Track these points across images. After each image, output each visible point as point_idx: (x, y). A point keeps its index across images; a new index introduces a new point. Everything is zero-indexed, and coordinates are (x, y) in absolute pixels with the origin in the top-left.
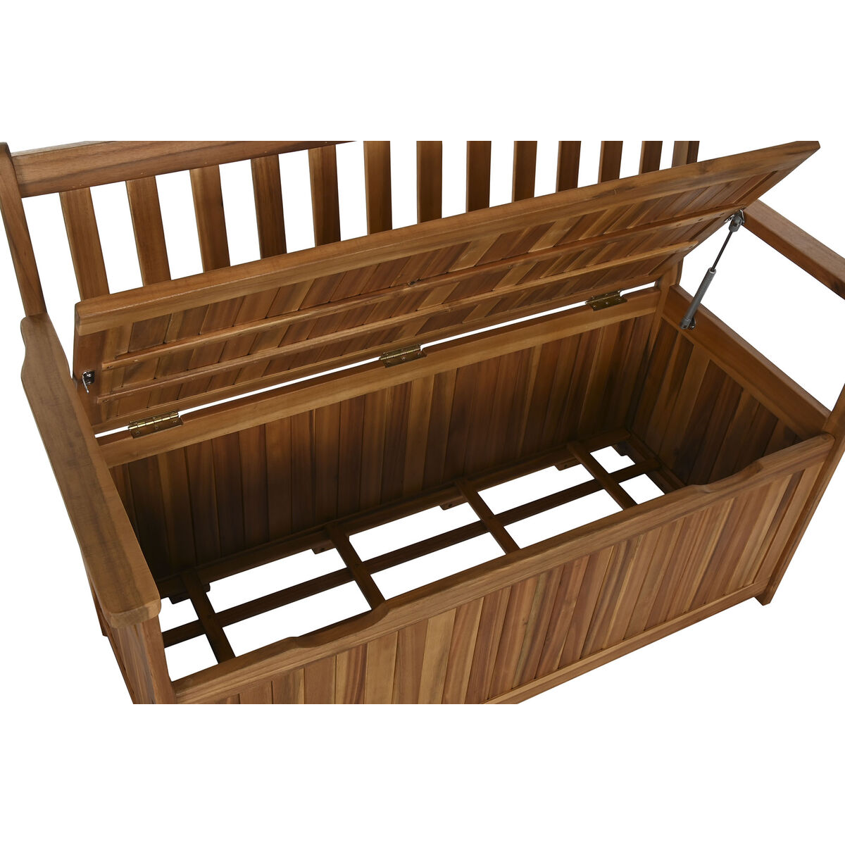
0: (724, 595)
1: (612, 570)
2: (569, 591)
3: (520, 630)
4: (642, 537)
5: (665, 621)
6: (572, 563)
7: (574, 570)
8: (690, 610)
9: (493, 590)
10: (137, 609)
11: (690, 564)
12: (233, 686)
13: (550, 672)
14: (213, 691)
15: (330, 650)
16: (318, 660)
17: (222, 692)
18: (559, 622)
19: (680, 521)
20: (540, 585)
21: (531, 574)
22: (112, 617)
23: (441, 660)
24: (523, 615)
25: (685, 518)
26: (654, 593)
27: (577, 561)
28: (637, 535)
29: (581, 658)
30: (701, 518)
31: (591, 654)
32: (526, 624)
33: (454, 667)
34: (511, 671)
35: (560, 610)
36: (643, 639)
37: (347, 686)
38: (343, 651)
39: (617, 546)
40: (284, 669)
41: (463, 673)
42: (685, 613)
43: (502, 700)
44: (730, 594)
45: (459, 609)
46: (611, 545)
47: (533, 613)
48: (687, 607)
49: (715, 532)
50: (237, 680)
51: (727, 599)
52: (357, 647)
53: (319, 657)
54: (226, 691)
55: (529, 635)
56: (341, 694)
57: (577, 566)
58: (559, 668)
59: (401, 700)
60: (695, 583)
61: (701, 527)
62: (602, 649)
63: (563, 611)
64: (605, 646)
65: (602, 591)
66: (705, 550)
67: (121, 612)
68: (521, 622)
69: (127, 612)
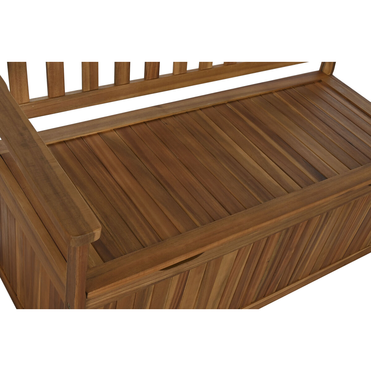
0: (359, 250)
1: (316, 230)
2: (293, 243)
3: (265, 265)
4: (334, 210)
5: (330, 264)
6: (298, 224)
7: (299, 228)
8: (343, 258)
9: (259, 239)
10: (88, 234)
11: (350, 229)
12: (117, 295)
13: (272, 293)
14: (105, 297)
15: (172, 273)
16: (164, 279)
17: (110, 299)
18: (283, 262)
19: (353, 202)
20: (281, 237)
21: (278, 230)
22: (73, 239)
23: (223, 283)
24: (268, 256)
25: (356, 201)
26: (330, 247)
27: (301, 223)
28: (332, 209)
29: (288, 285)
30: (362, 201)
31: (293, 283)
32: (269, 262)
33: (228, 288)
34: (254, 291)
35: (286, 254)
36: (319, 274)
37: (173, 298)
38: (178, 274)
39: (322, 215)
40: (146, 284)
41: (232, 292)
42: (340, 260)
43: (251, 307)
44: (362, 249)
45: (240, 250)
46: (319, 215)
47: (273, 255)
48: (342, 256)
49: (366, 211)
50: (120, 290)
51: (360, 252)
52: (185, 272)
53: (165, 277)
54: (112, 298)
55: (268, 268)
56: (169, 302)
57: (301, 226)
58: (276, 291)
59: (198, 307)
60: (349, 242)
61: (361, 207)
62: (298, 280)
63: (287, 255)
64: (300, 278)
65: (308, 243)
66: (359, 222)
67: (78, 235)
68: (267, 260)
69: (82, 236)
